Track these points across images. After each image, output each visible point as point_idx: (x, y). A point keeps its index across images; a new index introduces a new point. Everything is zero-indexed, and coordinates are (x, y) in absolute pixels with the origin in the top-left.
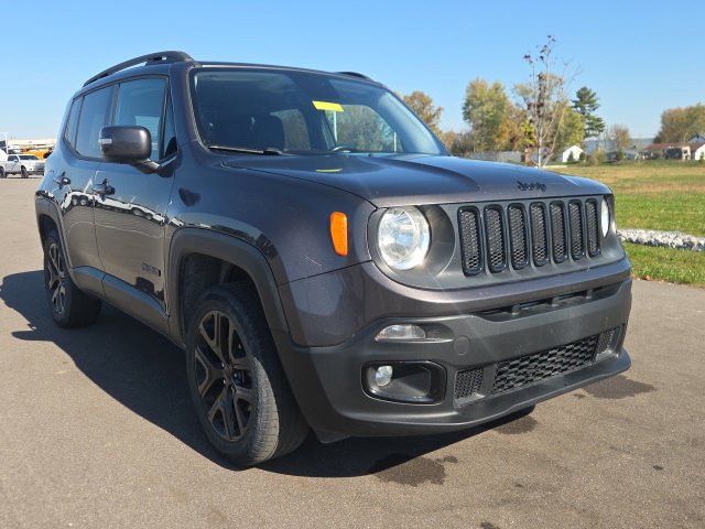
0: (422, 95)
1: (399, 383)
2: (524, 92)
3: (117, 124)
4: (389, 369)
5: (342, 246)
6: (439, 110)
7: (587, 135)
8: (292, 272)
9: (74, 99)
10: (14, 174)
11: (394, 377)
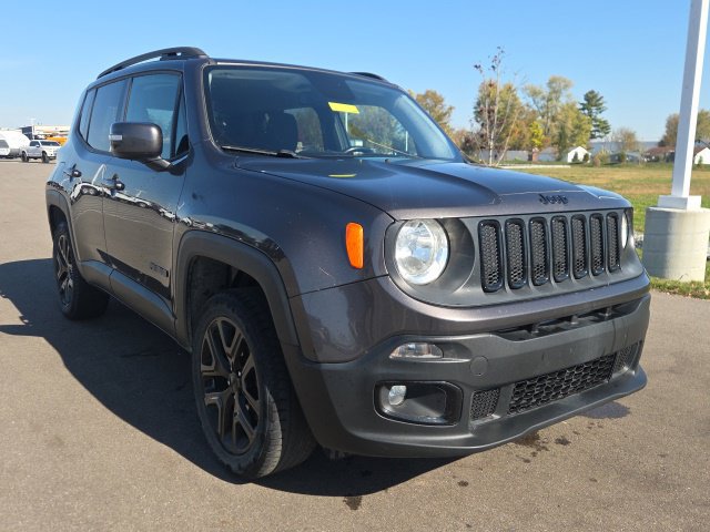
0: (434, 94)
1: (412, 403)
2: (534, 93)
3: (128, 120)
4: (403, 388)
5: (357, 259)
6: (451, 108)
7: (593, 137)
8: (304, 283)
9: (88, 91)
10: (35, 158)
11: (407, 396)
